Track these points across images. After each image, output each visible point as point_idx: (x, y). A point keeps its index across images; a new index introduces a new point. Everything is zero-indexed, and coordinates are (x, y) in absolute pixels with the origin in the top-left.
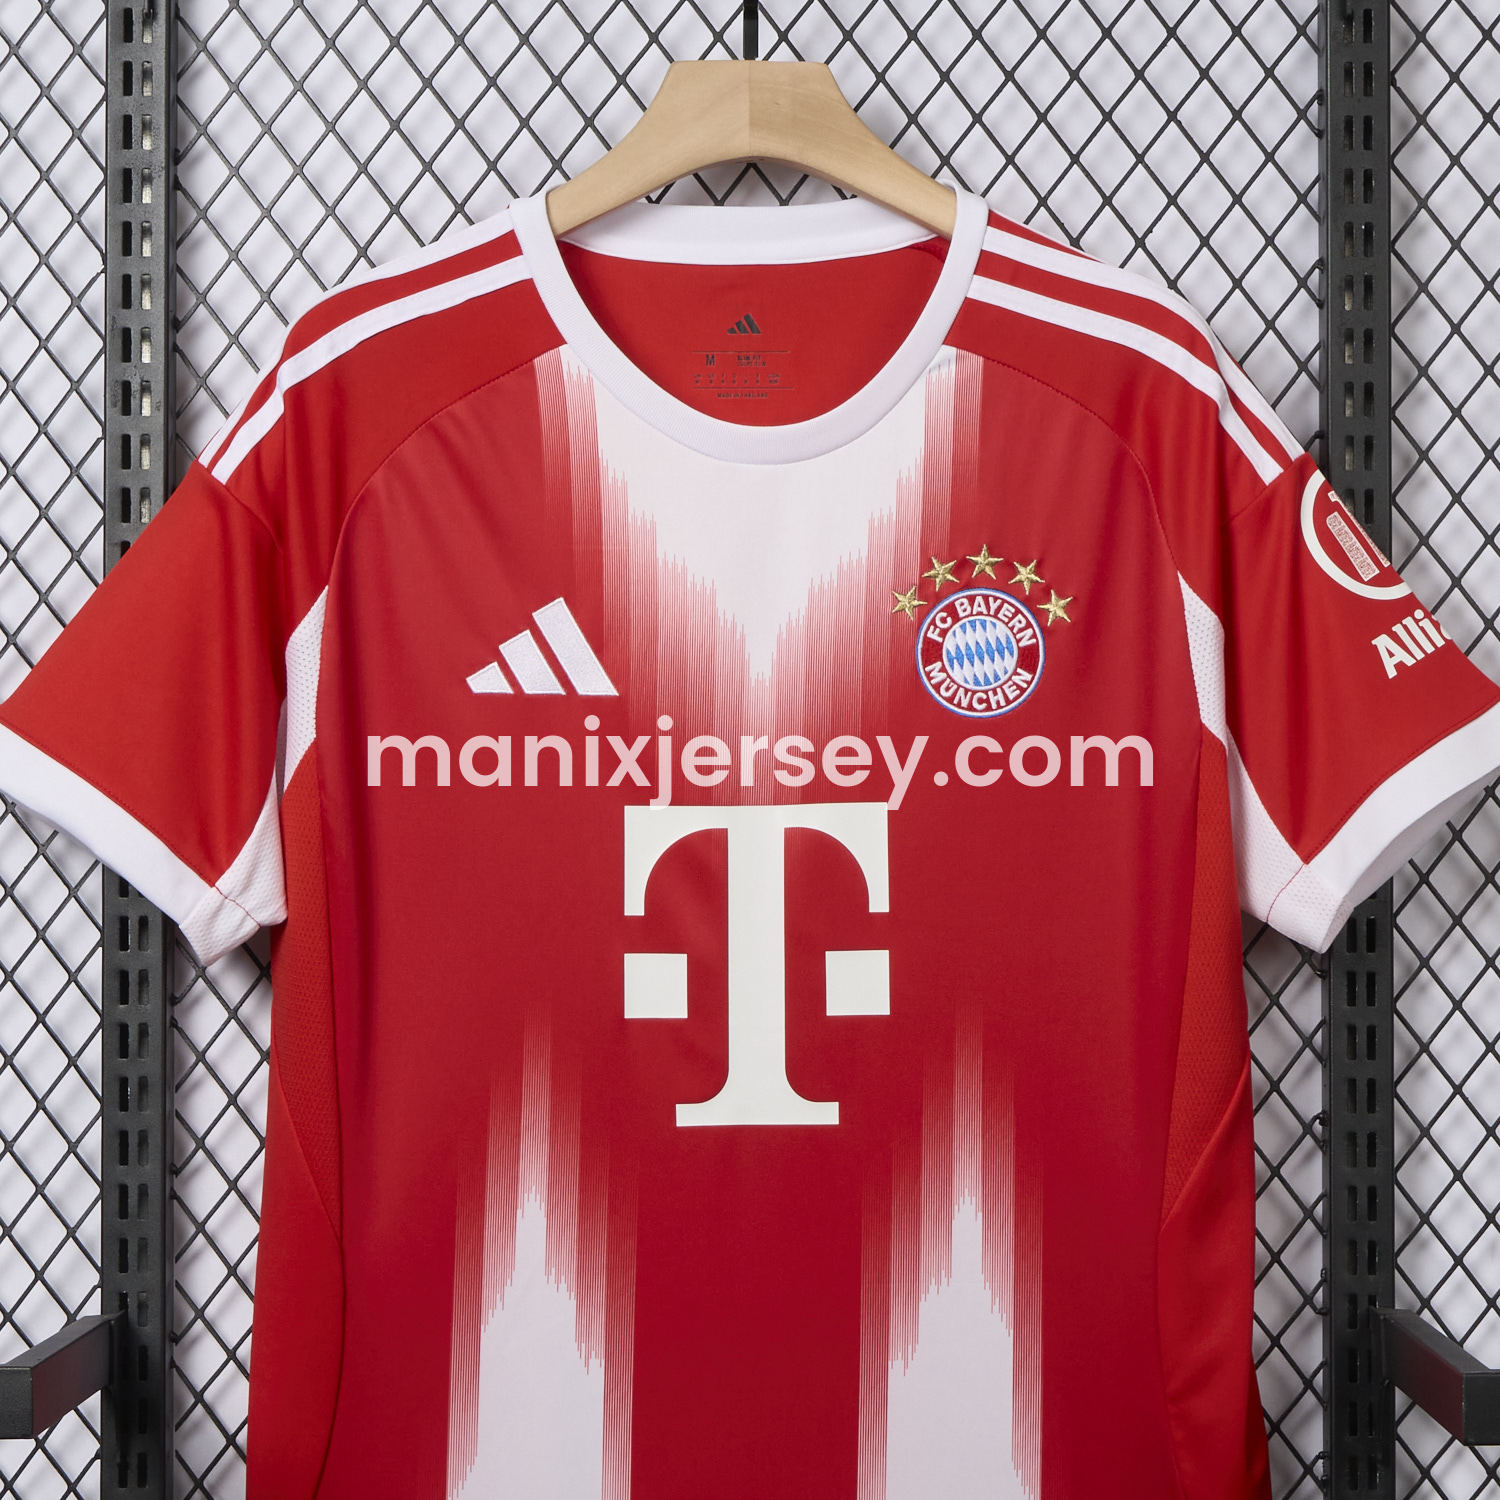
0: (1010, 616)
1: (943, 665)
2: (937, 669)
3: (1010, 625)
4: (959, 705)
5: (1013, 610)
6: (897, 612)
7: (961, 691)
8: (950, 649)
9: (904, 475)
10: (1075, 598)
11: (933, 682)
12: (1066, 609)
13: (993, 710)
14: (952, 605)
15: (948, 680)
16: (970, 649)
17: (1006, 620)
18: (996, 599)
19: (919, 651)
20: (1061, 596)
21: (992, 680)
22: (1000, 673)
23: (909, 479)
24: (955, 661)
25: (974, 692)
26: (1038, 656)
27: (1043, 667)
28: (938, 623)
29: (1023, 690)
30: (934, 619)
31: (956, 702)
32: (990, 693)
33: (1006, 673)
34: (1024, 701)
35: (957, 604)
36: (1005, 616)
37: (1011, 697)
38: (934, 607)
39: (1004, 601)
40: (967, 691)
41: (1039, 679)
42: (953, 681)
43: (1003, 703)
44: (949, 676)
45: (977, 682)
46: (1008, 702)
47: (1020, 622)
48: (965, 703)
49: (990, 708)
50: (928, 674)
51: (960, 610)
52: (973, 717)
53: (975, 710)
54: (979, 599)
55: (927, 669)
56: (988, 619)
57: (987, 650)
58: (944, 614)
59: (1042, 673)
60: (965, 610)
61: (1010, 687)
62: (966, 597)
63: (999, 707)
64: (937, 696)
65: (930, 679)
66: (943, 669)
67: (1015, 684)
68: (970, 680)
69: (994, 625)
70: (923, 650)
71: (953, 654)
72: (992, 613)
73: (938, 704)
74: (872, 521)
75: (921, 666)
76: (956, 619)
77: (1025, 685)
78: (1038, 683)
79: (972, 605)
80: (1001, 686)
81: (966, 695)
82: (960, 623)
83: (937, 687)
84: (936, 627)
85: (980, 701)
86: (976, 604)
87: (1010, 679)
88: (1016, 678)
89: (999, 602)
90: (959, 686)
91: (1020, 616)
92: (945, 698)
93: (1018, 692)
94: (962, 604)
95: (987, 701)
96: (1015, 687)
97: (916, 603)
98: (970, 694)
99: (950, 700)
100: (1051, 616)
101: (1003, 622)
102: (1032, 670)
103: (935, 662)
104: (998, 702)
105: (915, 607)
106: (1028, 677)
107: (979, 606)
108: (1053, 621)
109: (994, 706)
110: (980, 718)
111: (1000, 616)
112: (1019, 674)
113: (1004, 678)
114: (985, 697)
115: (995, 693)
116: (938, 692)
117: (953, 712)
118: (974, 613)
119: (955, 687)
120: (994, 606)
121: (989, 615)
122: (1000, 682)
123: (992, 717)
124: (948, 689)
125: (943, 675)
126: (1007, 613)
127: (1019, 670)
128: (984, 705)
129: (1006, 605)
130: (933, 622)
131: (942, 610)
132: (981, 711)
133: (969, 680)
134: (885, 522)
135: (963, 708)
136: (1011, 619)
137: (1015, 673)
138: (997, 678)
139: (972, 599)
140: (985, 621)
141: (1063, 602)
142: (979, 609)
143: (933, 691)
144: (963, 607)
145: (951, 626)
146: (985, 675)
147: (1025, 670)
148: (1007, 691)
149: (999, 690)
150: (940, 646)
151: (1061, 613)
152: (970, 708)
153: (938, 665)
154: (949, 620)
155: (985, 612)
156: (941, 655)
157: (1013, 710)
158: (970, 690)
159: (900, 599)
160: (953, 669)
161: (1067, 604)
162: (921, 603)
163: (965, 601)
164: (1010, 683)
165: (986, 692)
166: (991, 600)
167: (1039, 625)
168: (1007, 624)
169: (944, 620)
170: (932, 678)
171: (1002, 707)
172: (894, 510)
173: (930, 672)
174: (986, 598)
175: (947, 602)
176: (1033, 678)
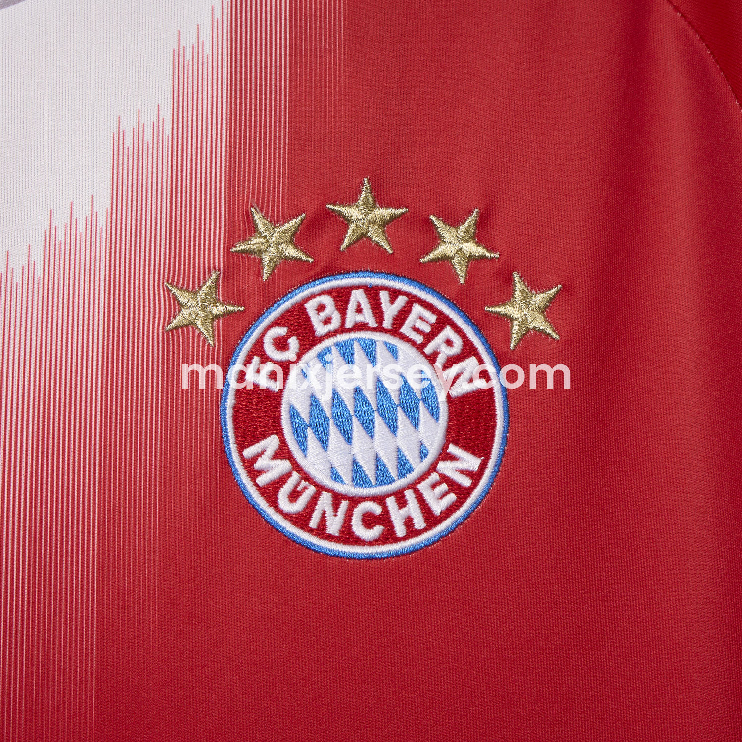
0: (427, 329)
1: (283, 442)
2: (270, 452)
3: (428, 350)
4: (321, 531)
5: (433, 318)
6: (176, 328)
7: (325, 500)
8: (298, 406)
9: (189, 41)
10: (564, 286)
11: (262, 480)
12: (547, 311)
13: (397, 540)
14: (299, 309)
15: (295, 476)
16: (341, 403)
17: (419, 339)
18: (395, 294)
19: (229, 412)
20: (535, 284)
21: (393, 472)
22: (412, 457)
23: (198, 47)
24: (309, 431)
25: (355, 501)
26: (494, 415)
27: (505, 440)
28: (269, 349)
29: (463, 493)
30: (259, 343)
31: (313, 523)
32: (391, 502)
33: (423, 455)
34: (468, 516)
35: (310, 307)
36: (416, 330)
37: (437, 508)
38: (258, 316)
39: (413, 300)
40: (337, 498)
41: (498, 465)
42: (306, 477)
43: (419, 523)
44: (296, 467)
45: (359, 476)
46: (432, 520)
47: (449, 343)
48: (334, 526)
49: (389, 536)
50: (249, 464)
51: (316, 320)
52: (353, 558)
53: (358, 541)
54: (358, 296)
55: (249, 452)
56: (379, 337)
57: (379, 406)
58: (282, 331)
59: (503, 454)
60: (327, 321)
61: (434, 486)
62: (329, 292)
63: (412, 532)
64: (270, 511)
65: (254, 474)
66: (283, 452)
67: (444, 479)
68: (345, 472)
69: (393, 352)
70: (236, 410)
71: (304, 415)
72: (387, 324)
73: (274, 528)
74: (119, 136)
75: (233, 447)
76: (309, 340)
77: (466, 482)
78: (495, 476)
79: (342, 309)
80: (413, 486)
81: (336, 507)
82: (318, 348)
83: (270, 492)
84: (265, 359)
85: (369, 520)
86: (352, 307)
87: (433, 468)
88: (445, 467)
89: (401, 301)
90: (321, 488)
91: (448, 332)
92: (287, 516)
93: (452, 497)
94: (321, 308)
95: (385, 519)
96: (444, 487)
97: (219, 309)
98: (344, 504)
99: (301, 520)
100: (516, 329)
101: (413, 343)
102: (481, 449)
103: (264, 436)
104: (409, 522)
105: (217, 317)
106: (472, 462)
107: (359, 310)
108: (523, 339)
109: (400, 531)
110: (369, 559)
111: (405, 330)
112: (452, 458)
113: (420, 467)
114: (377, 509)
115: (402, 502)
116: (273, 502)
117: (307, 548)
118: (349, 325)
119: (312, 489)
120: (390, 310)
121: (380, 329)
122: (411, 477)
123: (397, 555)
124: (294, 495)
125: (284, 466)
126: (420, 325)
127: (453, 449)
128: (377, 530)
129: (417, 309)
130: (258, 350)
131: (276, 323)
132: (371, 543)
133: (341, 473)
134: (148, 137)
135: (330, 538)
136: (429, 337)
137: (445, 455)
138: (403, 467)
139: (341, 297)
140: (373, 343)
141: (540, 299)
142: (359, 318)
143: (261, 502)
144: (323, 315)
145: (299, 356)
146: (378, 459)
147: (466, 447)
148: (430, 496)
149: (409, 495)
150: (275, 398)
151: (539, 323)
152: (347, 536)
153: (271, 443)
154: (293, 342)
155: (372, 323)
156: (277, 420)
157: (442, 538)
158: (344, 497)
159: (182, 300)
160: (304, 450)
161: (551, 300)
162: (230, 308)
163: (327, 300)
164: (434, 477)
165: (380, 499)
166: (384, 296)
167: (490, 349)
168: (420, 348)
169: (281, 344)
170: (260, 472)
171: (418, 533)
172: (167, 114)
173: (255, 458)
174: (372, 293)
175: (286, 305)
176: (483, 466)
